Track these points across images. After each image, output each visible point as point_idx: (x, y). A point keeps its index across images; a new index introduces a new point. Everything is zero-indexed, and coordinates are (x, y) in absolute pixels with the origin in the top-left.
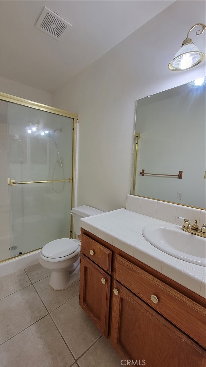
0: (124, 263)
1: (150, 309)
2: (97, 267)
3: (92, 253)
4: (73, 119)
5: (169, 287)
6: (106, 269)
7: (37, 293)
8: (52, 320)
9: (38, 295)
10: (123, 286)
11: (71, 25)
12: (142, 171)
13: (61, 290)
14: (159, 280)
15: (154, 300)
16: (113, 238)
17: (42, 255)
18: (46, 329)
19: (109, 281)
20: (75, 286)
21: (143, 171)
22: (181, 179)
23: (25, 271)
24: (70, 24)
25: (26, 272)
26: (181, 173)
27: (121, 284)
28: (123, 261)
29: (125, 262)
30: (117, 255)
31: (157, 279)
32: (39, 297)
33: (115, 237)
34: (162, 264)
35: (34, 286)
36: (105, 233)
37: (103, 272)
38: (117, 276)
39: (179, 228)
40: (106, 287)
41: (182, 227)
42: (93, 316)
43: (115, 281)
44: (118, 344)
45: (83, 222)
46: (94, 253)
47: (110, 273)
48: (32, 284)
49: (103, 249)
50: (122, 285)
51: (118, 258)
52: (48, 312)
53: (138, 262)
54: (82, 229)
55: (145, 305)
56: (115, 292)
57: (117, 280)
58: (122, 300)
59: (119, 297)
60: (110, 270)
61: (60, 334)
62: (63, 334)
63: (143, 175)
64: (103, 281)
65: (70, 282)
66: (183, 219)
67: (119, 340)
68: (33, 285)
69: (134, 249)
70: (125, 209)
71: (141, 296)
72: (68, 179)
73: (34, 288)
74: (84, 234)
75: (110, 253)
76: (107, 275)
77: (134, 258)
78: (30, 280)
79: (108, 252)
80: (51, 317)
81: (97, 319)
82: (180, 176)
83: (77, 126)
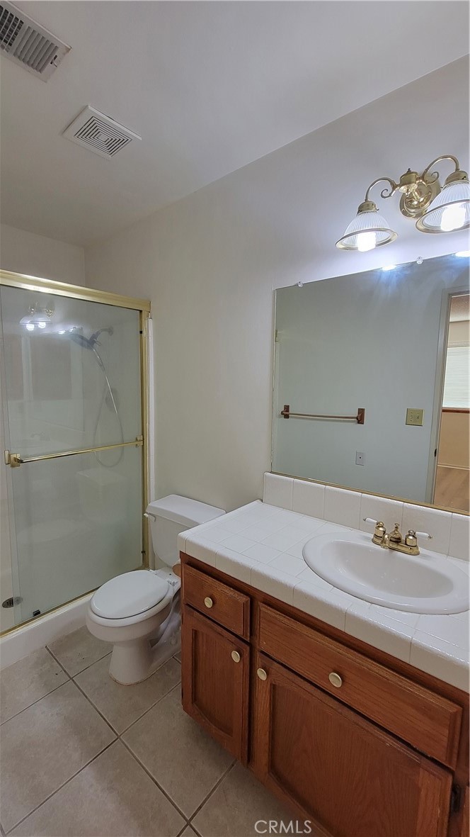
0: (276, 618)
1: (328, 697)
2: (219, 629)
3: (208, 603)
4: (141, 311)
5: (359, 655)
6: (240, 633)
7: (86, 697)
8: (128, 749)
9: (89, 700)
10: (274, 662)
11: (141, 139)
12: (285, 408)
13: (137, 683)
14: (341, 645)
15: (335, 680)
16: (251, 572)
17: (95, 616)
18: (118, 770)
19: (247, 655)
20: (166, 670)
21: (287, 408)
22: (363, 423)
23: (50, 652)
24: (138, 137)
25: (52, 655)
26: (361, 412)
27: (271, 658)
28: (273, 614)
29: (277, 616)
30: (261, 604)
31: (338, 644)
32: (92, 704)
33: (254, 571)
34: (346, 616)
35: (75, 683)
36: (234, 562)
37: (233, 638)
38: (263, 644)
39: (367, 538)
40: (242, 666)
41: (372, 536)
42: (214, 727)
43: (258, 654)
44: (271, 774)
45: (186, 541)
46: (214, 603)
47: (248, 640)
48: (71, 679)
49: (231, 593)
50: (274, 660)
51: (264, 609)
52: (117, 734)
53: (303, 616)
54: (183, 555)
55: (318, 693)
56: (262, 675)
57: (262, 652)
58: (274, 687)
59: (269, 684)
60: (249, 634)
61: (150, 776)
62: (154, 775)
63: (287, 416)
64: (236, 657)
65: (155, 664)
66: (374, 523)
67: (272, 766)
68: (73, 680)
69: (294, 591)
70: (262, 501)
71: (311, 677)
72: (134, 440)
73: (77, 686)
74: (188, 564)
75: (247, 602)
76: (243, 644)
77: (293, 607)
78: (65, 671)
79: (243, 599)
80: (123, 743)
81: (223, 733)
82: (360, 420)
83: (150, 326)
